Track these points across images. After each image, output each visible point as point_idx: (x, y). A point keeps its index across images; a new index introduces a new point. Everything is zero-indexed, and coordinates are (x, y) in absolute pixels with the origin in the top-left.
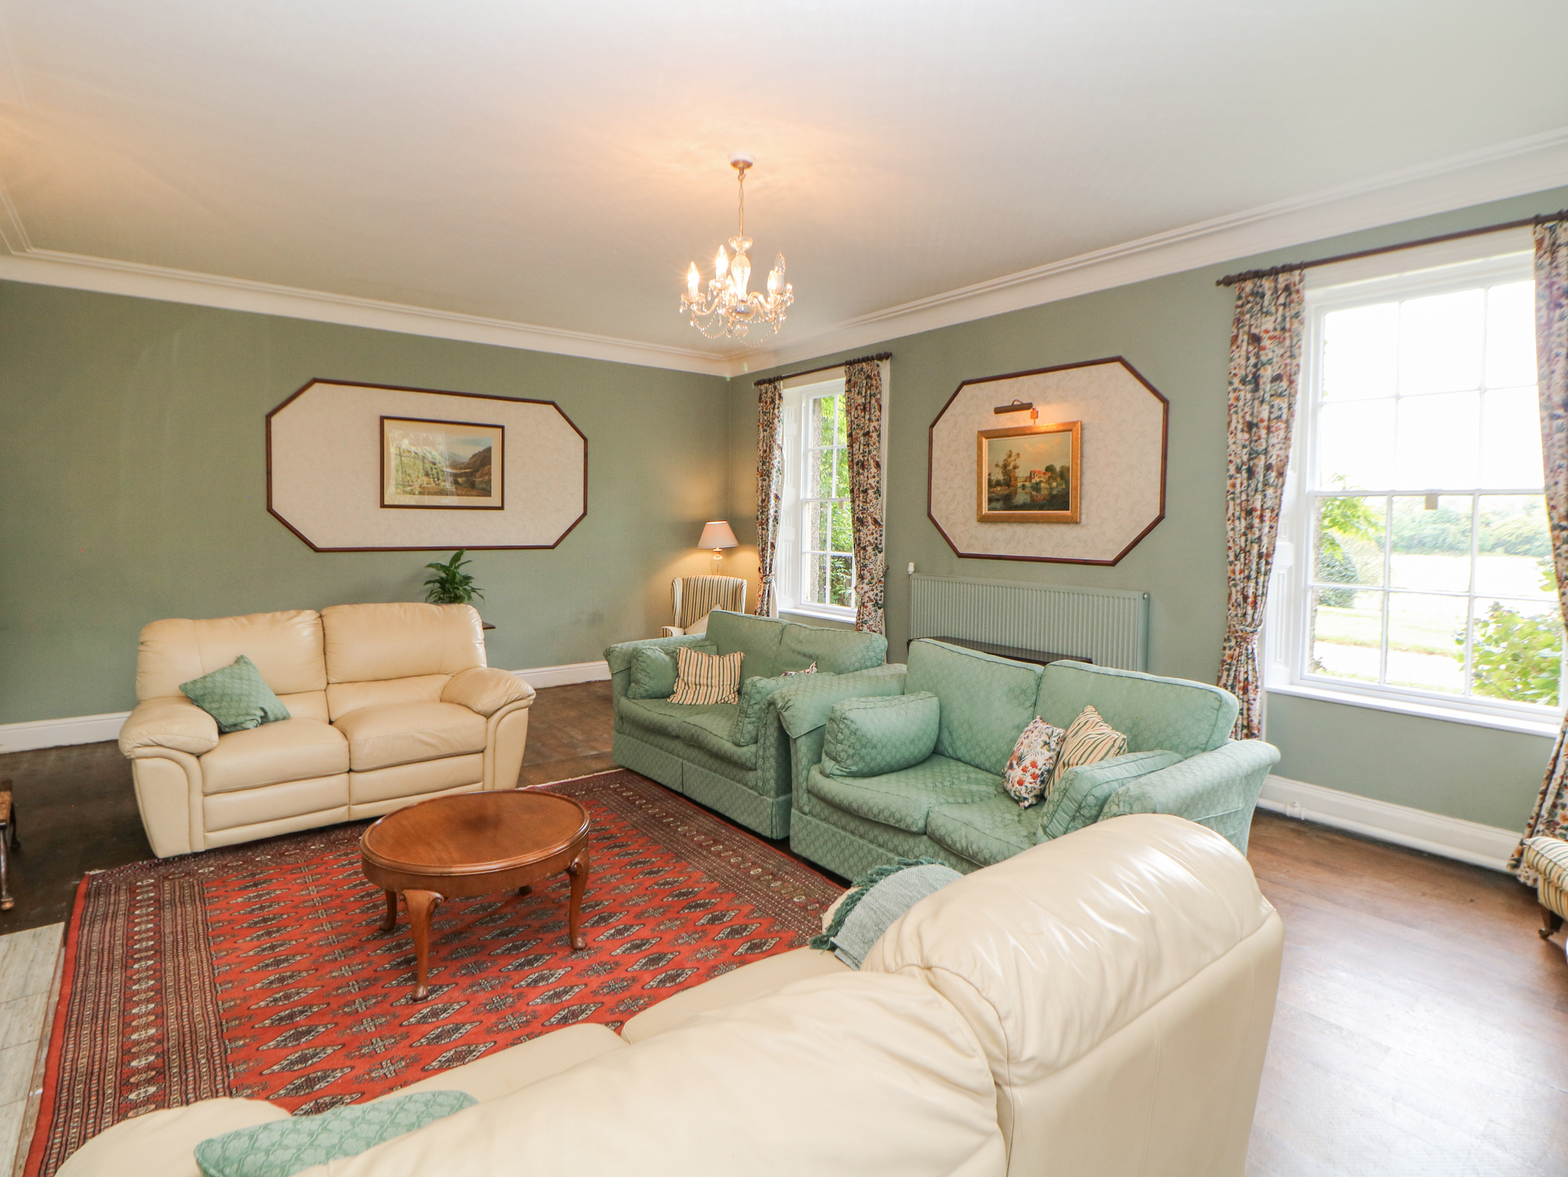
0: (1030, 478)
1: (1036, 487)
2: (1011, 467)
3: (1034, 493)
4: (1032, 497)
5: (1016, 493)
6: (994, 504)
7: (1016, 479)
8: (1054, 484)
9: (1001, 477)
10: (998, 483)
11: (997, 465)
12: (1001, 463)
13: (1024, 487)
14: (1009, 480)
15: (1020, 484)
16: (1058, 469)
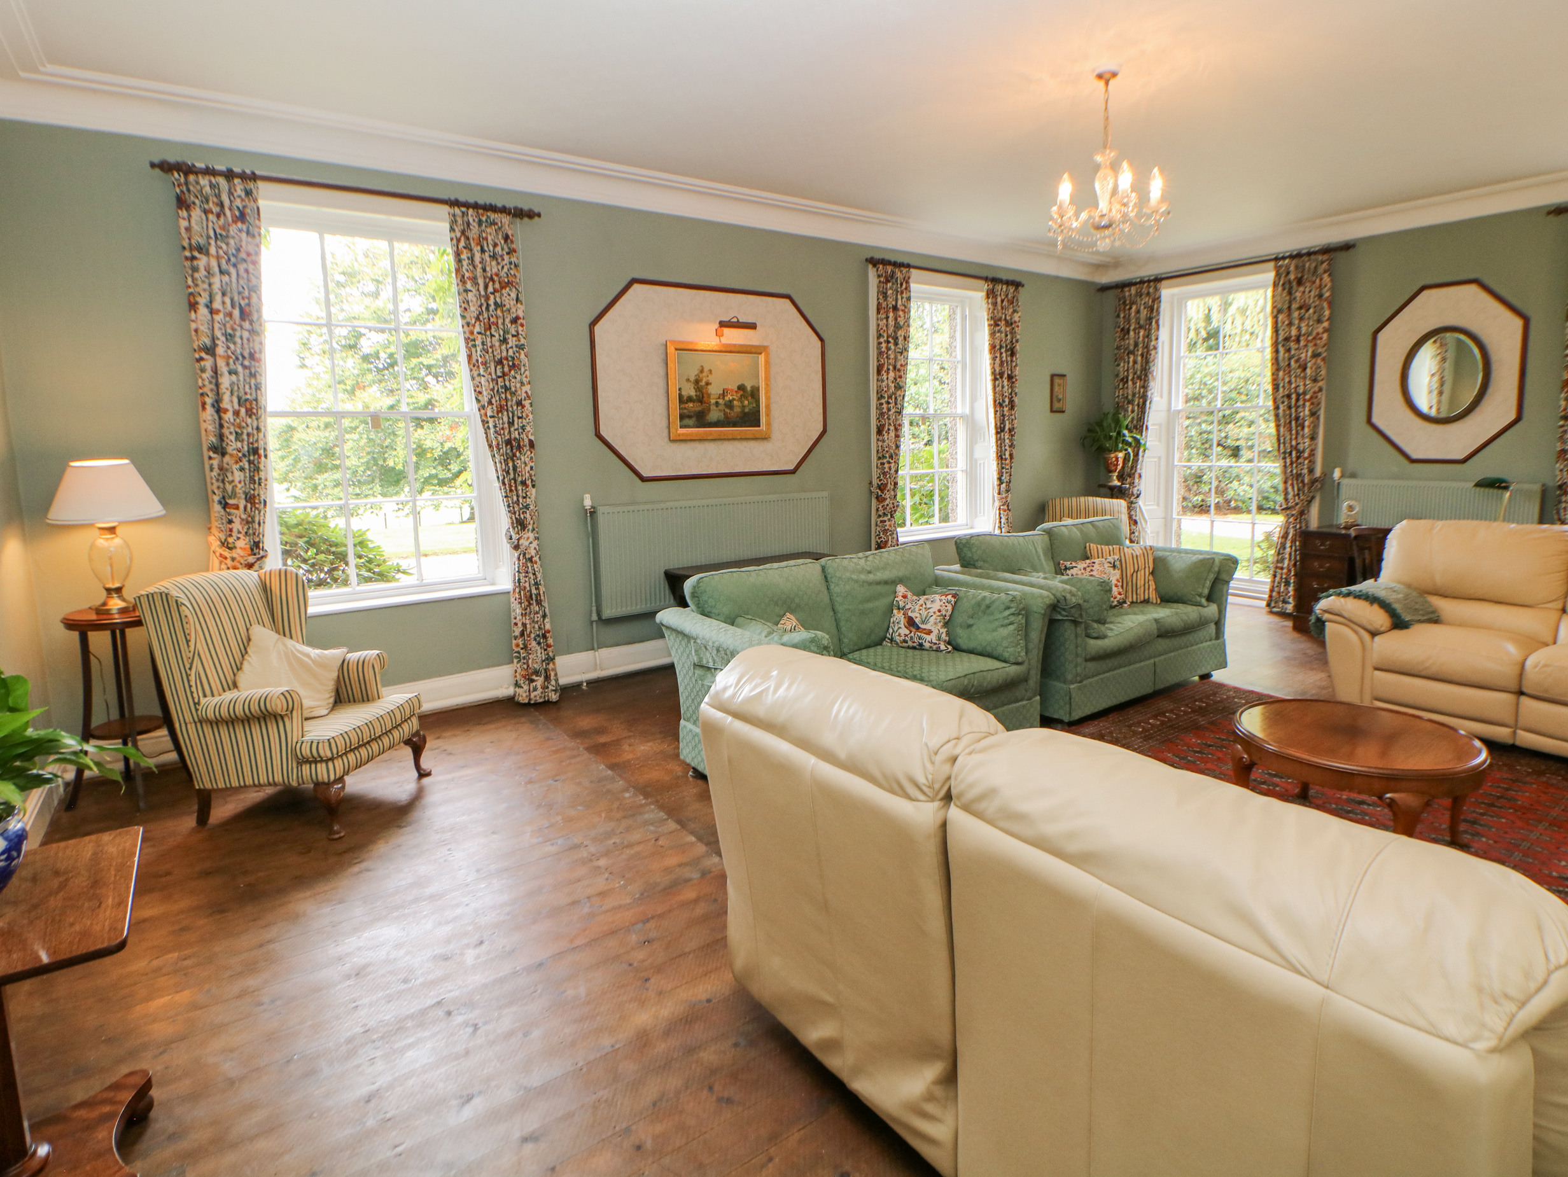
0: (723, 395)
1: (729, 405)
2: (703, 383)
3: (728, 411)
4: (725, 414)
5: (709, 410)
6: (687, 421)
7: (709, 395)
8: (746, 402)
9: (693, 393)
10: (690, 399)
11: (688, 380)
12: (692, 378)
13: (717, 404)
14: (701, 397)
15: (713, 401)
16: (749, 389)
